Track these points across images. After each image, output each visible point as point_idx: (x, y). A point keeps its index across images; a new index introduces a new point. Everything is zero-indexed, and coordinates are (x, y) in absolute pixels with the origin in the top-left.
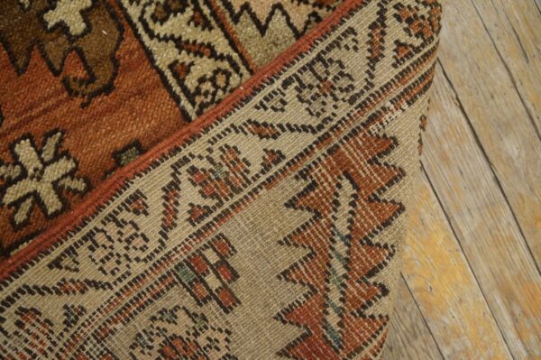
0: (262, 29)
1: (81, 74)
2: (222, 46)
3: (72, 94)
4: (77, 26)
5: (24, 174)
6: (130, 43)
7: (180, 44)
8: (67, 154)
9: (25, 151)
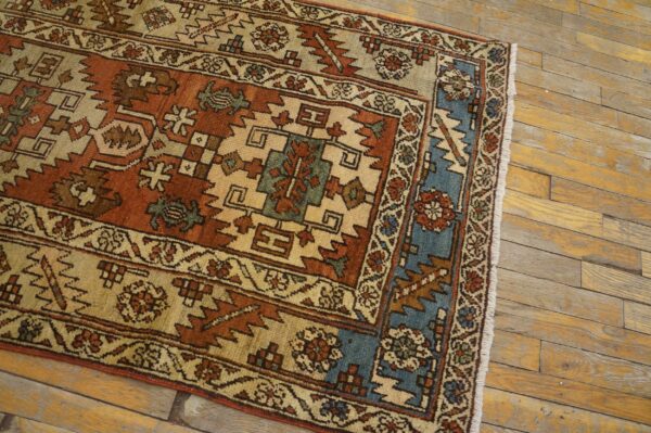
0: (206, 43)
1: (166, 89)
2: (199, 54)
3: (168, 95)
4: (153, 80)
5: (174, 122)
6: (172, 73)
7: (187, 62)
8: (182, 108)
9: (169, 117)
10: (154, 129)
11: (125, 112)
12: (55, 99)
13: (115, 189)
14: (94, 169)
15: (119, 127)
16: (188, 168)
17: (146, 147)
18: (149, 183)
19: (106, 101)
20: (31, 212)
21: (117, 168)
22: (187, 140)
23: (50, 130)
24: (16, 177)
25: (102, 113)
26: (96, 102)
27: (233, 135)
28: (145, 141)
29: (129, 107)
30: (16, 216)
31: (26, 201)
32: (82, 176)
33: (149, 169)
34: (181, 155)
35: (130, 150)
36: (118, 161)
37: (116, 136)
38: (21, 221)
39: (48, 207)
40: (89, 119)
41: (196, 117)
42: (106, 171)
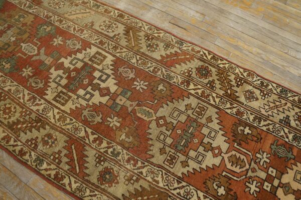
0: (273, 116)
1: (256, 139)
2: (271, 123)
3: (257, 142)
4: (250, 132)
5: (261, 159)
6: (259, 130)
7: (265, 126)
8: (264, 152)
9: (258, 155)
10: (252, 160)
11: (238, 147)
12: (205, 131)
13: (234, 190)
14: (224, 176)
15: (235, 155)
16: (267, 187)
17: (248, 170)
18: (250, 190)
19: (229, 139)
20: (195, 193)
21: (235, 178)
22: (266, 170)
23: (204, 148)
24: (188, 171)
25: (227, 145)
26: (224, 138)
27: (288, 173)
28: (247, 166)
29: (239, 144)
30: (188, 193)
31: (192, 186)
32: (219, 179)
33: (249, 183)
34: (264, 178)
35: (241, 170)
36: (236, 175)
37: (234, 159)
38: (191, 197)
39: (203, 192)
40: (221, 147)
41: (270, 158)
42: (230, 179)
